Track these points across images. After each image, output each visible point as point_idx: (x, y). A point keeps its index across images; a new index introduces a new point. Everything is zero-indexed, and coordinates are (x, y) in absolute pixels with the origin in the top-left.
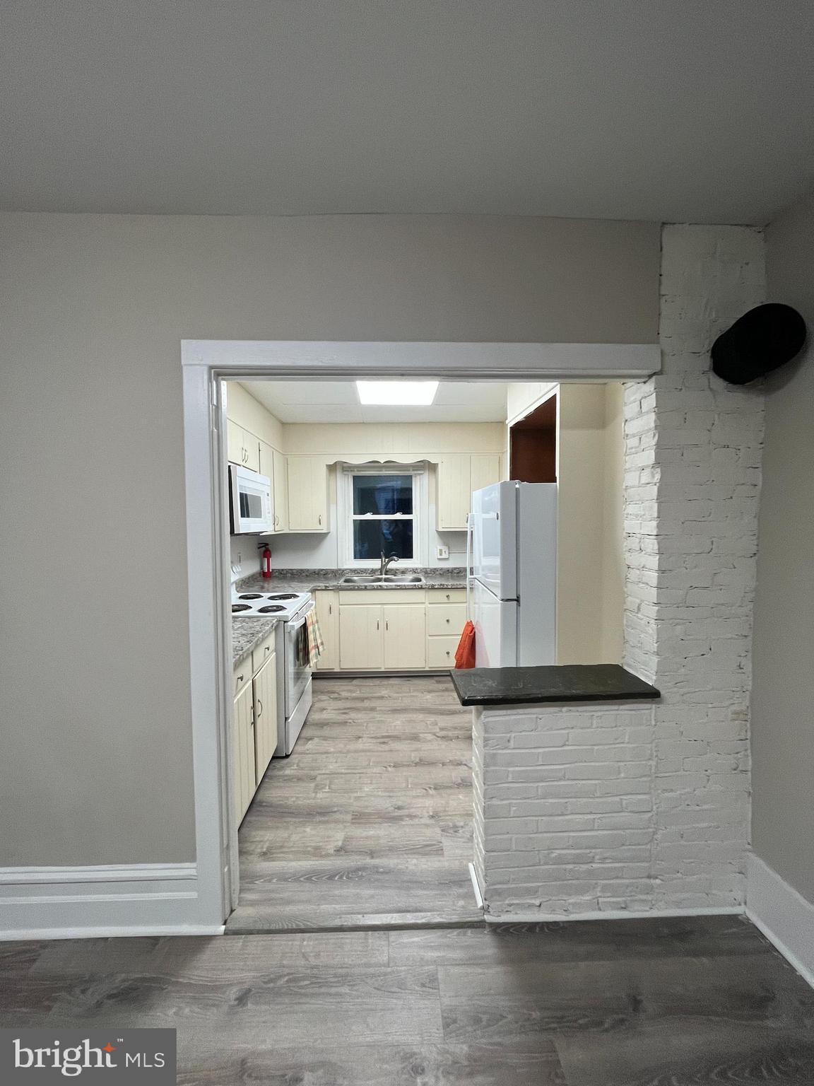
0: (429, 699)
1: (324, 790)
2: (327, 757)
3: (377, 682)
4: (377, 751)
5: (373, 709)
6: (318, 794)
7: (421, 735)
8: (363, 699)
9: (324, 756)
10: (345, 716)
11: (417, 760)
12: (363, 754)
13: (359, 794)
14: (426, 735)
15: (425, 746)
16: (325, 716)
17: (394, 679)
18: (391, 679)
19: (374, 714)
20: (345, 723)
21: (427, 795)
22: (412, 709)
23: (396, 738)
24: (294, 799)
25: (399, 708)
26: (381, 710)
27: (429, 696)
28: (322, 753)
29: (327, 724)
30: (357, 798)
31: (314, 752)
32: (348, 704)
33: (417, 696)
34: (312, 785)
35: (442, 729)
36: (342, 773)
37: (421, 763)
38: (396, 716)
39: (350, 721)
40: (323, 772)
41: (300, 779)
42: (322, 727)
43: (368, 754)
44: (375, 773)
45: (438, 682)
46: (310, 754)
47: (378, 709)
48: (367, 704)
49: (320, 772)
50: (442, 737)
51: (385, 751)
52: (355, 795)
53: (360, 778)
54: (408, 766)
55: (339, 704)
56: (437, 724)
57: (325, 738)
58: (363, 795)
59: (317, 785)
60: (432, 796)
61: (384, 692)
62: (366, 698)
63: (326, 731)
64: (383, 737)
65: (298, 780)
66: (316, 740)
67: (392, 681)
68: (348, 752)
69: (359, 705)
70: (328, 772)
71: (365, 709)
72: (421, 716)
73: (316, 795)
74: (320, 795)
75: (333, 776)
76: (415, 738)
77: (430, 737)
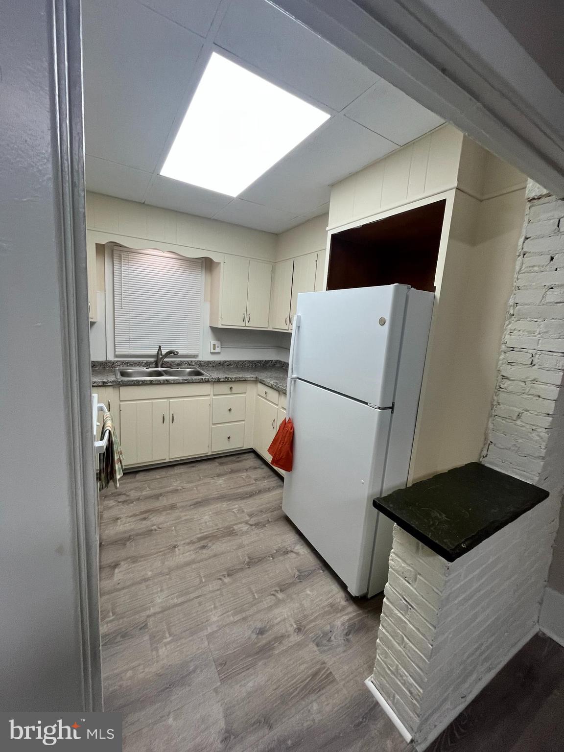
0: (221, 484)
1: (165, 641)
2: (147, 587)
3: (162, 473)
4: (202, 561)
5: (173, 507)
6: (160, 650)
7: (235, 527)
8: (157, 497)
9: (143, 586)
10: (144, 522)
11: (247, 560)
12: (188, 568)
13: (209, 630)
14: (239, 526)
15: (245, 540)
16: (122, 527)
17: (179, 467)
18: (176, 468)
19: (176, 513)
20: (149, 532)
21: (278, 603)
22: (214, 499)
23: (213, 537)
24: (129, 674)
25: (199, 500)
26: (182, 507)
27: (221, 481)
28: (140, 583)
29: (129, 539)
30: (210, 637)
31: (128, 583)
32: (143, 507)
33: (209, 483)
34: (146, 638)
35: (251, 515)
36: (176, 605)
37: (253, 561)
38: (201, 510)
39: (155, 527)
40: (152, 611)
41: (125, 635)
42: (125, 544)
43: (194, 566)
44: (214, 591)
45: (221, 464)
46: (123, 588)
47: (178, 505)
48: (164, 502)
49: (148, 613)
50: (256, 525)
51: (210, 558)
52: (205, 633)
53: (200, 604)
54: (242, 569)
55: (134, 508)
56: (243, 512)
57: (134, 559)
58: (215, 629)
59: (152, 637)
60: (283, 601)
61: (175, 484)
62: (161, 495)
63: (131, 549)
64: (200, 539)
65: (123, 637)
66: (124, 566)
67: (177, 470)
68: (171, 570)
69: (157, 504)
70: (157, 609)
71: (165, 509)
72: (225, 505)
73: (157, 652)
74: (163, 651)
75: (166, 612)
76: (230, 532)
77: (245, 528)
